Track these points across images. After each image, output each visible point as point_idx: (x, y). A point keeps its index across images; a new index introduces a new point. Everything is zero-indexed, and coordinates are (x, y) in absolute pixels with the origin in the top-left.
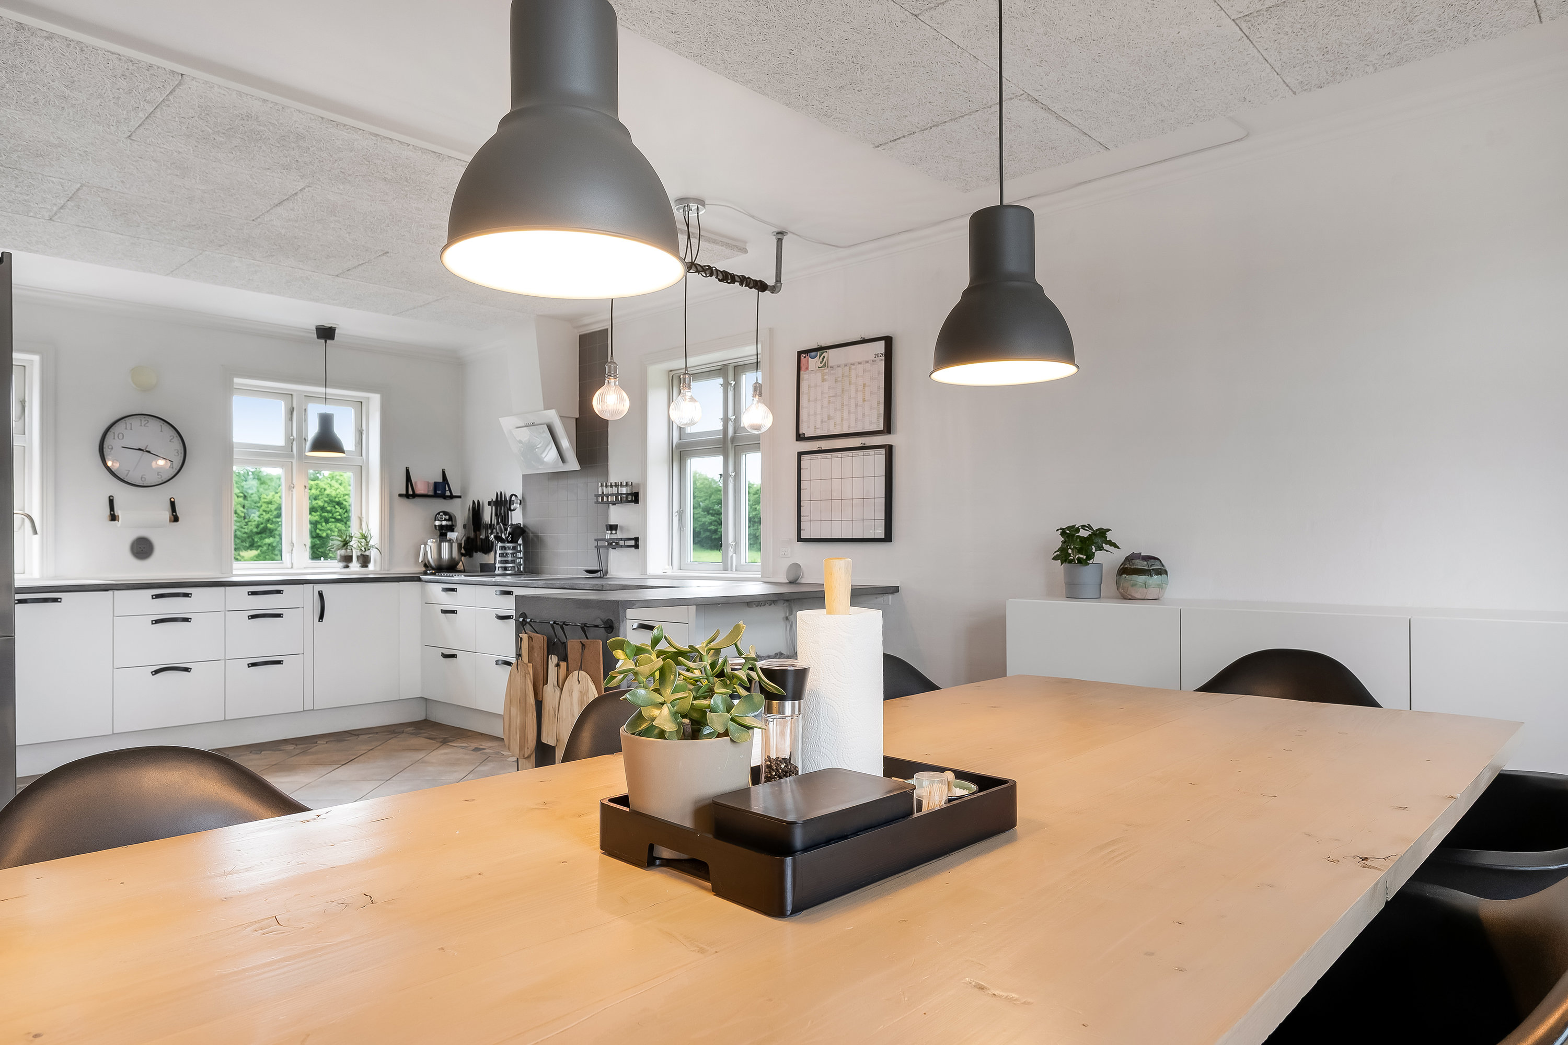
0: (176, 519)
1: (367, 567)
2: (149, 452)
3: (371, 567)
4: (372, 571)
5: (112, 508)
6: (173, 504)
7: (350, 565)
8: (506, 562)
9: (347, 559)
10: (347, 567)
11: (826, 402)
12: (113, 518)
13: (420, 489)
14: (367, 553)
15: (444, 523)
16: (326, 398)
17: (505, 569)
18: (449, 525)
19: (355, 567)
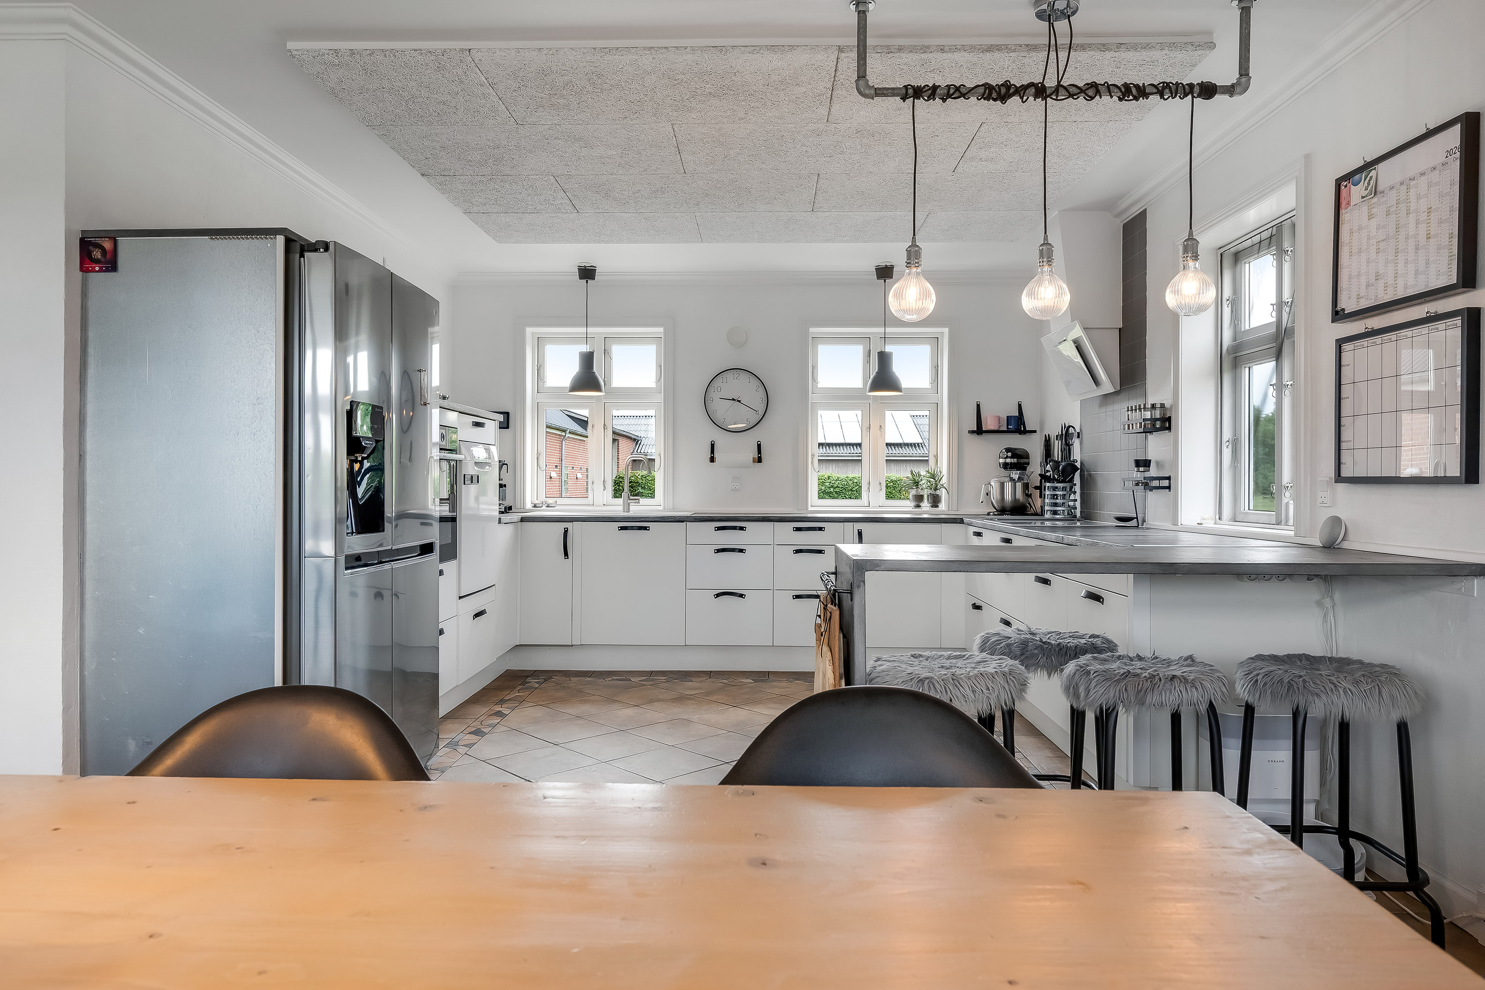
0: (760, 460)
1: (937, 506)
2: (739, 401)
3: (943, 506)
4: (943, 511)
5: (712, 452)
6: (759, 446)
7: (921, 504)
8: (1056, 505)
9: (919, 498)
10: (918, 506)
11: (1373, 250)
12: (712, 460)
13: (989, 424)
14: (938, 492)
15: (1008, 460)
16: (885, 338)
17: (1055, 513)
18: (1014, 463)
19: (926, 505)
